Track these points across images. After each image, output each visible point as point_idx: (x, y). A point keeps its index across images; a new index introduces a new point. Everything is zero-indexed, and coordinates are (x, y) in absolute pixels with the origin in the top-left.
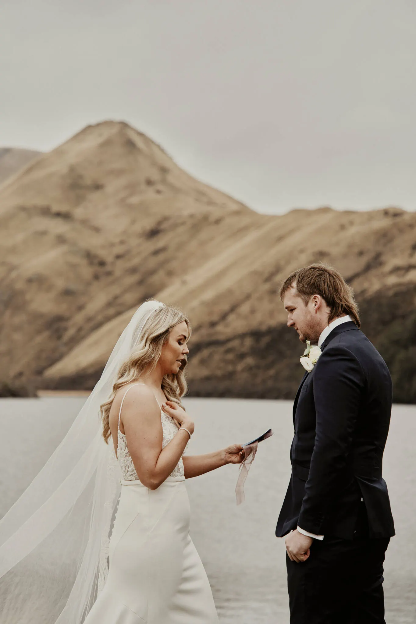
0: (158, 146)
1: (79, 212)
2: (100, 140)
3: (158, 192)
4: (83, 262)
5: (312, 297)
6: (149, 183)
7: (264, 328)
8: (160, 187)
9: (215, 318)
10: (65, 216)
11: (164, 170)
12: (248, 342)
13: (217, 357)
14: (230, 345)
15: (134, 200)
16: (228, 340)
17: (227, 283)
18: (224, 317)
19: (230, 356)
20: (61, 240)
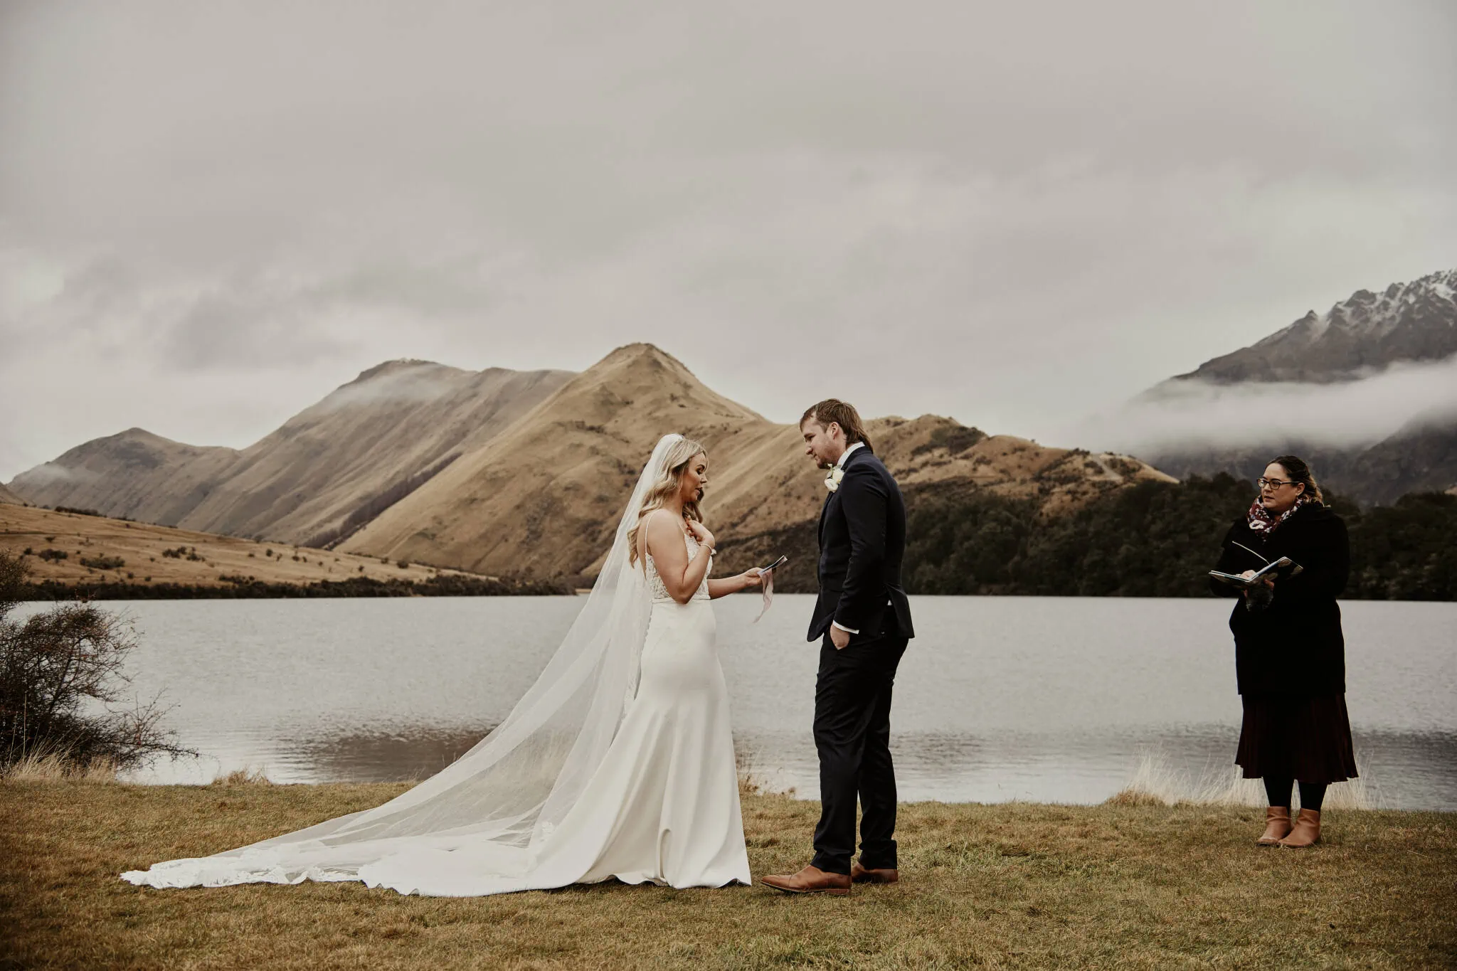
0: (682, 365)
1: (610, 426)
2: (629, 361)
3: (682, 406)
4: (615, 471)
5: (831, 425)
6: (673, 398)
7: (780, 528)
8: (683, 402)
9: (735, 520)
10: (598, 430)
11: (687, 387)
12: (766, 541)
13: (738, 555)
14: (749, 544)
15: (660, 414)
16: (747, 540)
17: (745, 488)
18: (744, 518)
19: (750, 554)
20: (594, 451)
